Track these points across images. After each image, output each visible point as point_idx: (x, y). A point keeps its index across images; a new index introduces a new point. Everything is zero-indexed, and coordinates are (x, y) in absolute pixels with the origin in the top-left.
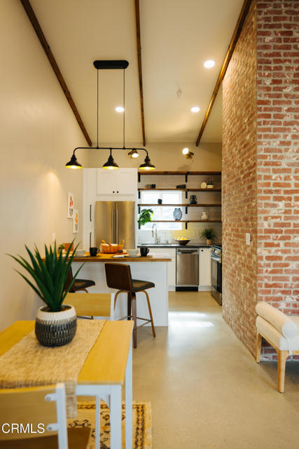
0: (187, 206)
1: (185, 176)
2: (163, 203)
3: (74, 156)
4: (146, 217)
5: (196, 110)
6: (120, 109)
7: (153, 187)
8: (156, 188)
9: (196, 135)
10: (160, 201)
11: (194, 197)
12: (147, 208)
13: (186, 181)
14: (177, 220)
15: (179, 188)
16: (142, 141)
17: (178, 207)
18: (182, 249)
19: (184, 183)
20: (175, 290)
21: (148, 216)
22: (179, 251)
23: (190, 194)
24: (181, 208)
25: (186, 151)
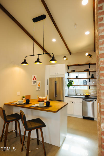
0: (89, 79)
1: (89, 66)
2: (78, 78)
3: (25, 60)
4: (70, 84)
5: (87, 33)
6: (54, 40)
7: (74, 71)
8: (75, 71)
9: (93, 47)
10: (77, 77)
11: (93, 75)
12: (71, 80)
13: (89, 68)
14: (85, 85)
15: (86, 71)
16: (69, 53)
17: (85, 79)
18: (85, 99)
19: (88, 68)
20: (82, 118)
21: (71, 83)
22: (83, 100)
23: (91, 73)
24: (87, 80)
25: (87, 54)
